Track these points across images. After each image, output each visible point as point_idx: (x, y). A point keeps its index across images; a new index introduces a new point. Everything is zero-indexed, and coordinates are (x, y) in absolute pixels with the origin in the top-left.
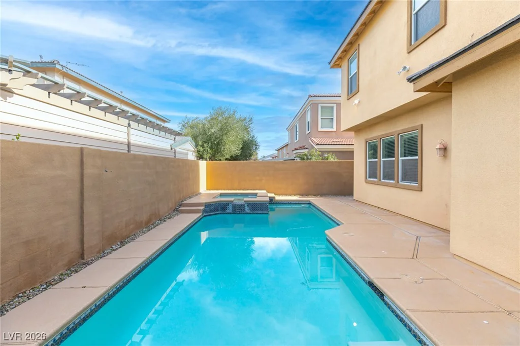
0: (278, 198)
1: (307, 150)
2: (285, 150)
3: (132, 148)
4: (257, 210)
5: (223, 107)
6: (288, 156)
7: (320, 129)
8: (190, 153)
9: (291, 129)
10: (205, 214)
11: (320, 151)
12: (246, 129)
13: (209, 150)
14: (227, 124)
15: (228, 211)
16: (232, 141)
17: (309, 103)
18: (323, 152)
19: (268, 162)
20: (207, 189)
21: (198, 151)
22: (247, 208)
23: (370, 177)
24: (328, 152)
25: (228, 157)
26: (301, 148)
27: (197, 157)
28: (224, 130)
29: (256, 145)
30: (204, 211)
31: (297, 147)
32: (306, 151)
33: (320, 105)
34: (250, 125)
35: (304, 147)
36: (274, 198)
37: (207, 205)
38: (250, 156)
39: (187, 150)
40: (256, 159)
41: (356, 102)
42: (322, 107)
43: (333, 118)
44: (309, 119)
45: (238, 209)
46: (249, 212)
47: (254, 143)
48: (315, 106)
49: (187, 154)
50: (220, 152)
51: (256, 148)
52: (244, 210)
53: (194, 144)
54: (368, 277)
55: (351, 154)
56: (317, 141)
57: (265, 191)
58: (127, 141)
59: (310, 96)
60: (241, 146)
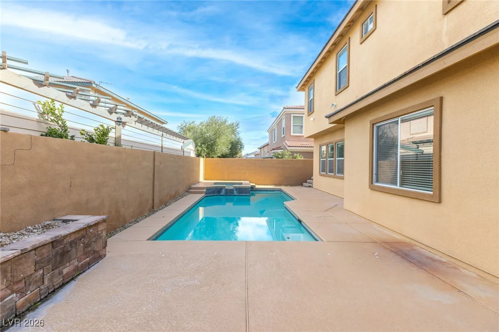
0: (257, 186)
1: (282, 150)
2: (266, 149)
3: (164, 150)
4: (242, 193)
5: (217, 116)
6: (268, 154)
7: (292, 134)
8: (192, 152)
9: (271, 131)
10: (206, 195)
11: (291, 152)
12: (234, 132)
13: (205, 149)
14: (219, 130)
15: (222, 194)
16: (223, 143)
17: (284, 113)
18: (293, 152)
19: (251, 159)
20: (205, 180)
21: (198, 150)
22: (235, 192)
23: (322, 172)
24: (297, 152)
25: (219, 155)
26: (277, 149)
27: (196, 155)
28: (218, 134)
29: (241, 145)
30: (206, 193)
31: (274, 148)
32: (279, 151)
33: (292, 115)
34: (237, 130)
35: (280, 147)
36: (255, 186)
37: (208, 189)
38: (236, 154)
39: (190, 149)
40: (240, 157)
41: (312, 119)
42: (294, 117)
43: (302, 126)
44: (284, 125)
45: (229, 193)
46: (237, 194)
47: (240, 143)
48: (288, 116)
49: (190, 153)
50: (214, 151)
51: (241, 147)
52: (233, 193)
53: (194, 144)
54: (298, 217)
55: (311, 154)
56: (289, 143)
57: (248, 182)
58: (161, 145)
59: (284, 108)
60: (230, 147)
